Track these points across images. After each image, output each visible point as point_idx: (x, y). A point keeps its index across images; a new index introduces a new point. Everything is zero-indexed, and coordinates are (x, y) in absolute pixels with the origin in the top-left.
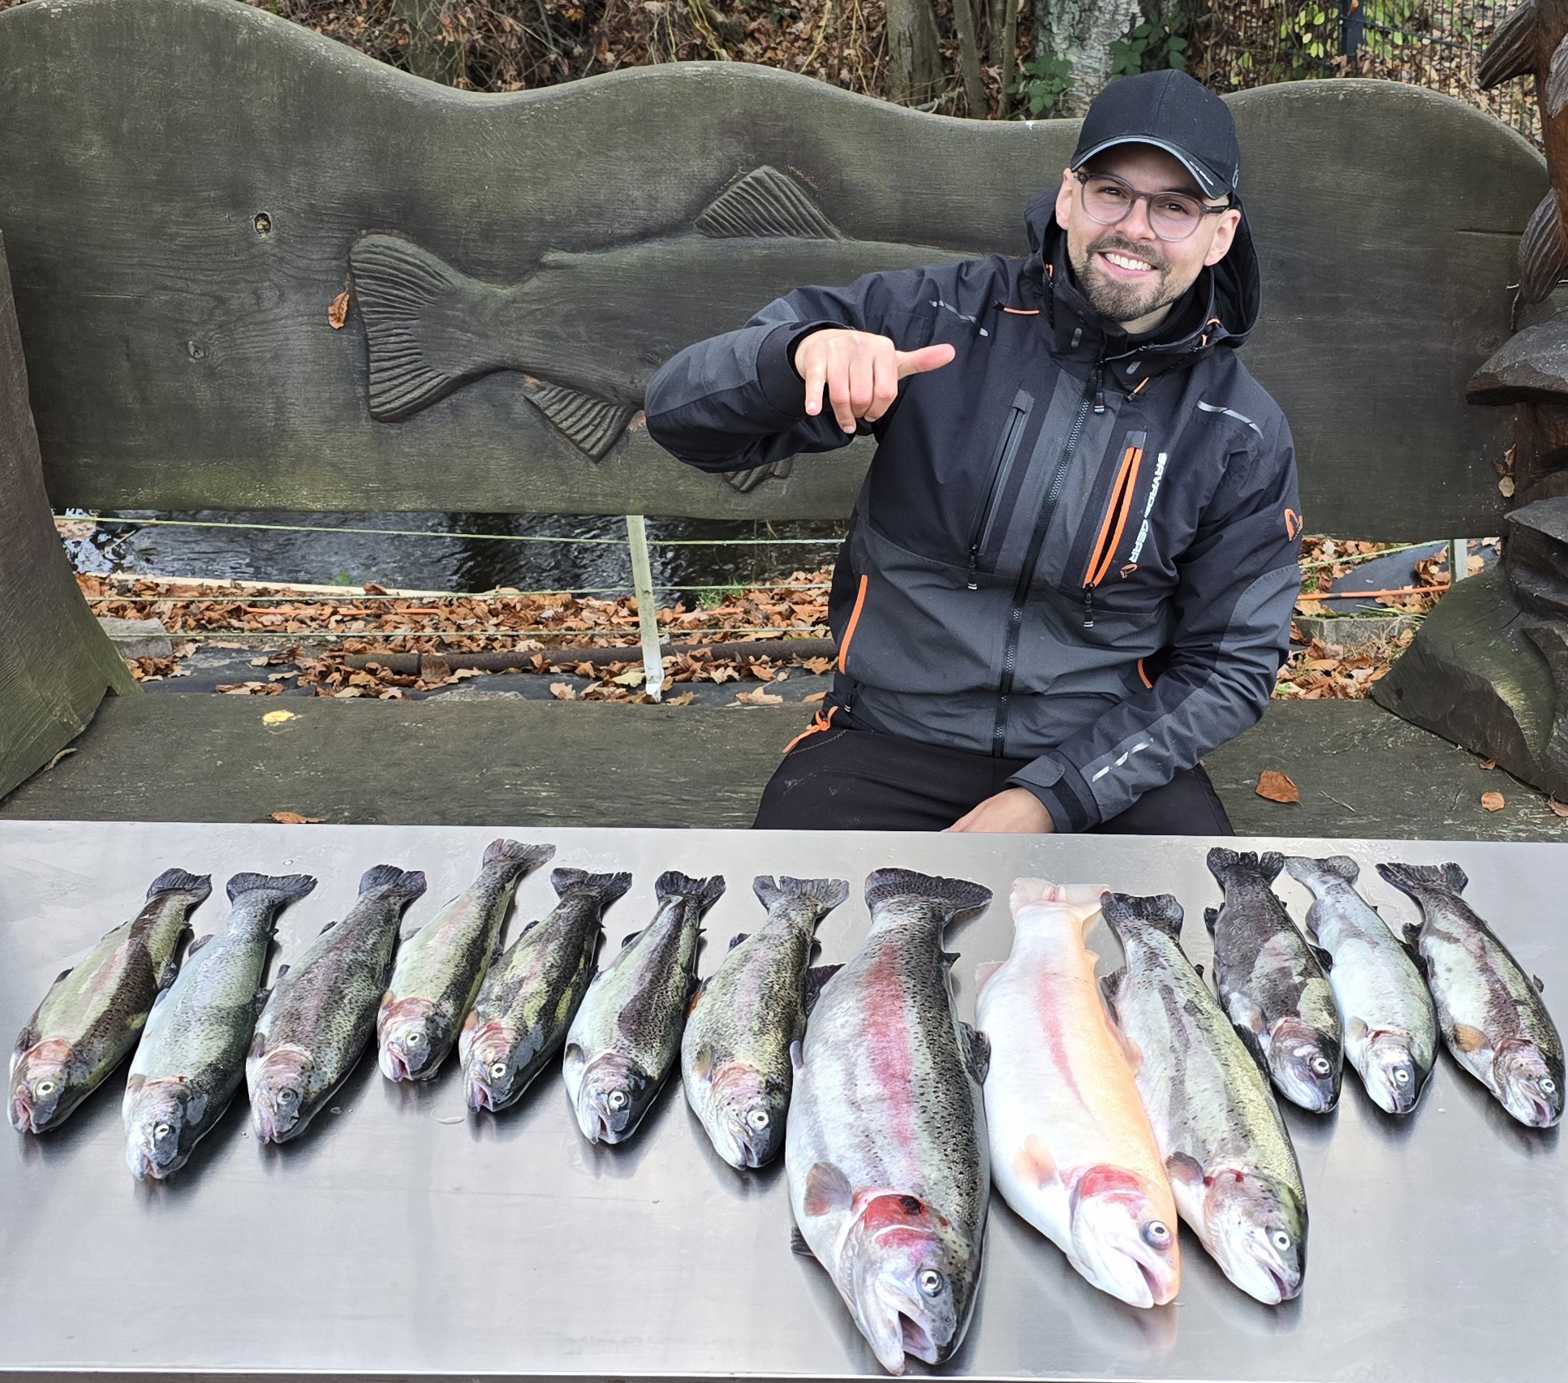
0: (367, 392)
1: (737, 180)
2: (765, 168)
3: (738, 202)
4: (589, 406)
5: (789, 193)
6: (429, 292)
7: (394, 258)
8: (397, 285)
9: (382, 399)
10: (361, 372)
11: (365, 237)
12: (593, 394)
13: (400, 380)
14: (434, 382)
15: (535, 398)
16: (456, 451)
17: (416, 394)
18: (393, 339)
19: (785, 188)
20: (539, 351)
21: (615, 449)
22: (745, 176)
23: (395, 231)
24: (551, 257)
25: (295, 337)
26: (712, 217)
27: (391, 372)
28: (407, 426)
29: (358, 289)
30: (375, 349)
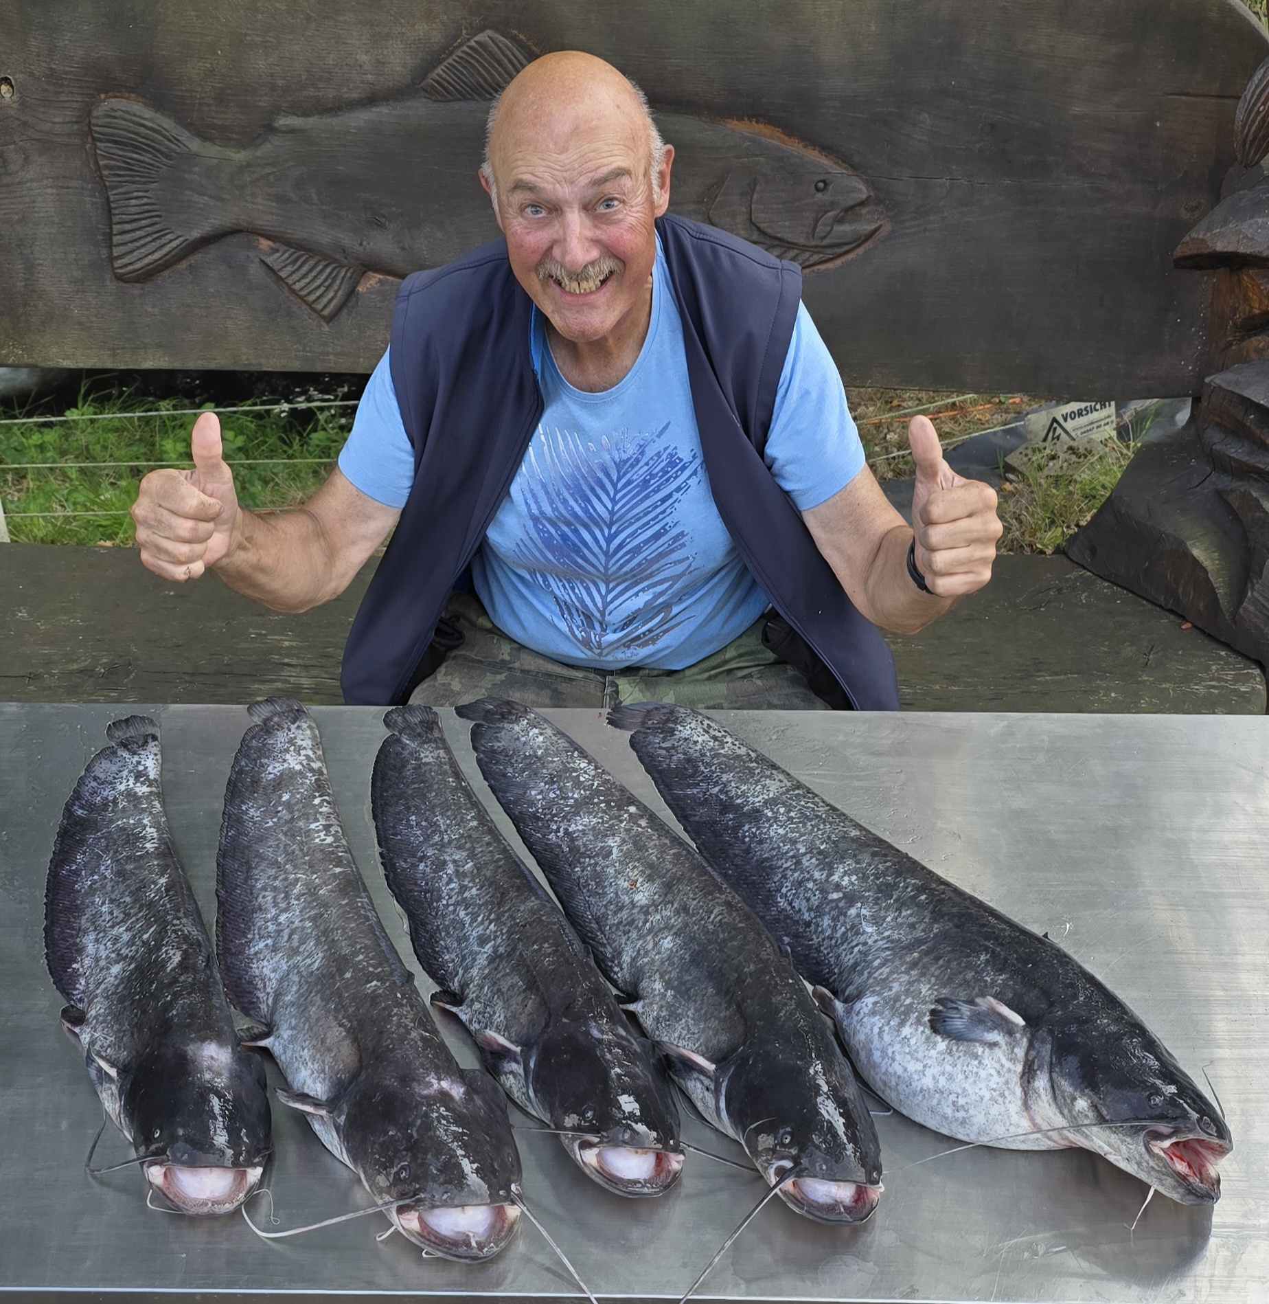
0: (111, 253)
1: (461, 45)
2: (489, 32)
3: (464, 67)
4: (320, 267)
5: (512, 57)
6: (167, 156)
7: (133, 122)
8: (136, 148)
9: (125, 261)
10: (104, 234)
11: (104, 101)
12: (325, 257)
13: (142, 242)
14: (174, 244)
15: (269, 260)
16: (196, 311)
17: (157, 256)
18: (133, 202)
19: (508, 53)
20: (272, 214)
21: (345, 311)
22: (469, 40)
23: (133, 95)
24: (283, 121)
25: (40, 199)
26: (437, 82)
27: (133, 234)
28: (148, 286)
29: (98, 152)
30: (117, 212)
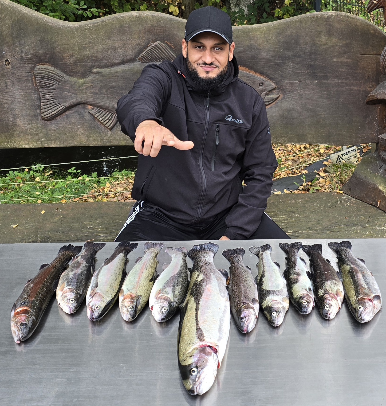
0: (41, 112)
1: (150, 46)
2: (158, 42)
3: (151, 52)
4: (107, 114)
5: (165, 49)
6: (59, 82)
7: (48, 72)
8: (49, 80)
9: (45, 114)
10: (38, 106)
11: (38, 66)
12: (109, 110)
13: (51, 108)
14: (61, 108)
15: (91, 112)
16: (68, 128)
17: (55, 112)
18: (48, 96)
19: (164, 48)
20: (92, 98)
21: (116, 126)
22: (152, 44)
23: (48, 64)
24: (94, 70)
25: (18, 96)
26: (143, 57)
27: (48, 106)
28: (53, 121)
29: (37, 81)
30: (42, 99)
